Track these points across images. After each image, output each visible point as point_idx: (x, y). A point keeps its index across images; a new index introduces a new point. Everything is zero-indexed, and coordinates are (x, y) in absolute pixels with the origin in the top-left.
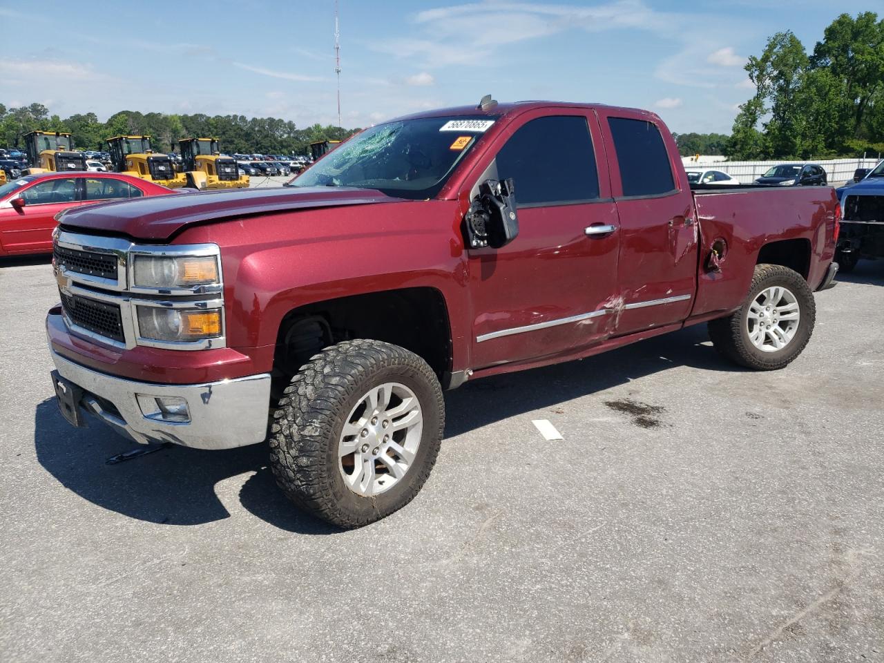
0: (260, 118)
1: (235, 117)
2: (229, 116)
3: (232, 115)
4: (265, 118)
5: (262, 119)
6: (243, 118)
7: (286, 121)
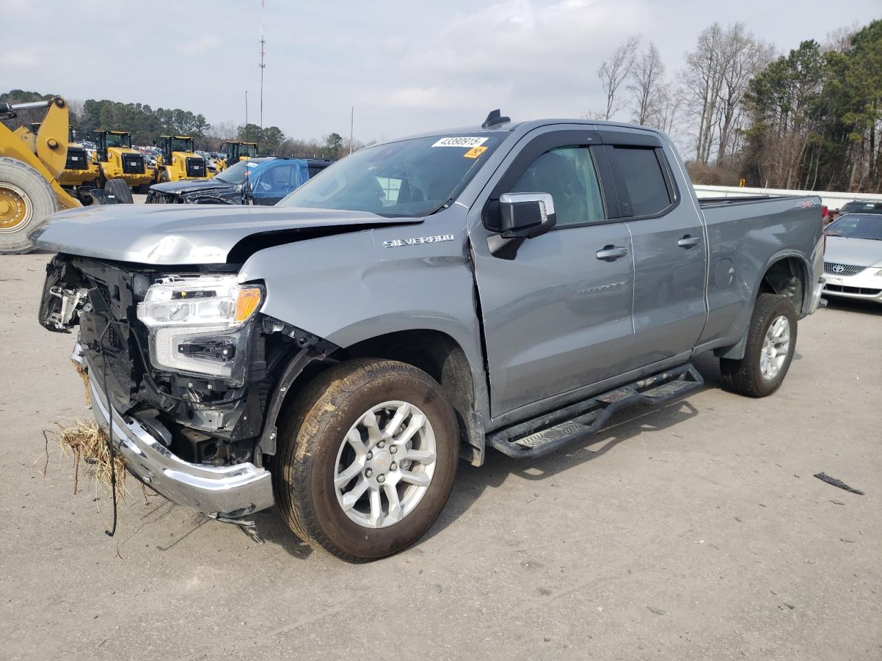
0: (166, 109)
1: (139, 105)
2: (132, 104)
3: (135, 103)
4: (172, 109)
5: (168, 110)
6: (147, 107)
7: (195, 114)
